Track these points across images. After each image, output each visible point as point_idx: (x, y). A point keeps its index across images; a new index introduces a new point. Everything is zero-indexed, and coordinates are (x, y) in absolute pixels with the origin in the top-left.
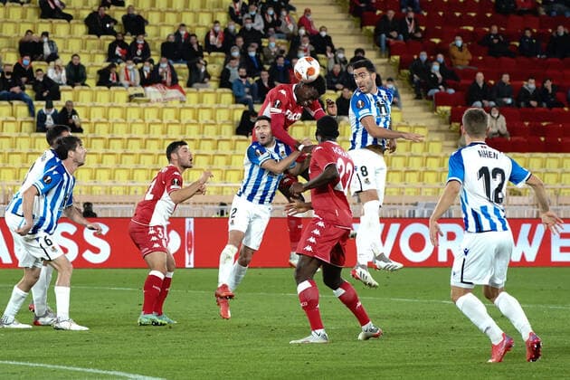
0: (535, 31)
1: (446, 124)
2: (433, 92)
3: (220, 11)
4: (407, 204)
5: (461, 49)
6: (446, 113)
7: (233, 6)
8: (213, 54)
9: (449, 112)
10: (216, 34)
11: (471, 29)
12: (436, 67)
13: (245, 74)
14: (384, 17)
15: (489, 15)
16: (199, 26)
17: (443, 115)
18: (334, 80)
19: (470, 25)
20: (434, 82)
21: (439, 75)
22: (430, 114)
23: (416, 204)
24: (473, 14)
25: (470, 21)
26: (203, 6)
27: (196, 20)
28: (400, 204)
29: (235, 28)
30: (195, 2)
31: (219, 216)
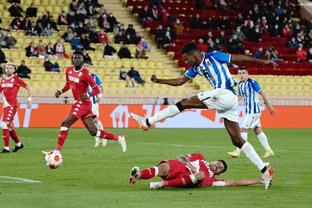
0: (214, 17)
1: (172, 60)
2: (165, 45)
3: (65, 6)
4: (153, 98)
5: (179, 25)
6: (172, 55)
7: (72, 3)
8: (62, 26)
9: (173, 55)
10: (64, 17)
11: (184, 15)
12: (168, 34)
13: (76, 35)
14: (143, 10)
15: (192, 9)
16: (55, 13)
17: (170, 56)
18: (119, 39)
19: (183, 14)
20: (167, 41)
21: (169, 38)
22: (164, 56)
23: (158, 98)
24: (185, 9)
25: (183, 12)
26: (57, 3)
27: (54, 10)
28: (150, 98)
29: (72, 14)
30: (53, 2)
31: (64, 103)
